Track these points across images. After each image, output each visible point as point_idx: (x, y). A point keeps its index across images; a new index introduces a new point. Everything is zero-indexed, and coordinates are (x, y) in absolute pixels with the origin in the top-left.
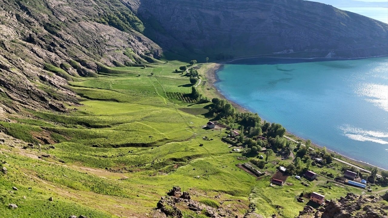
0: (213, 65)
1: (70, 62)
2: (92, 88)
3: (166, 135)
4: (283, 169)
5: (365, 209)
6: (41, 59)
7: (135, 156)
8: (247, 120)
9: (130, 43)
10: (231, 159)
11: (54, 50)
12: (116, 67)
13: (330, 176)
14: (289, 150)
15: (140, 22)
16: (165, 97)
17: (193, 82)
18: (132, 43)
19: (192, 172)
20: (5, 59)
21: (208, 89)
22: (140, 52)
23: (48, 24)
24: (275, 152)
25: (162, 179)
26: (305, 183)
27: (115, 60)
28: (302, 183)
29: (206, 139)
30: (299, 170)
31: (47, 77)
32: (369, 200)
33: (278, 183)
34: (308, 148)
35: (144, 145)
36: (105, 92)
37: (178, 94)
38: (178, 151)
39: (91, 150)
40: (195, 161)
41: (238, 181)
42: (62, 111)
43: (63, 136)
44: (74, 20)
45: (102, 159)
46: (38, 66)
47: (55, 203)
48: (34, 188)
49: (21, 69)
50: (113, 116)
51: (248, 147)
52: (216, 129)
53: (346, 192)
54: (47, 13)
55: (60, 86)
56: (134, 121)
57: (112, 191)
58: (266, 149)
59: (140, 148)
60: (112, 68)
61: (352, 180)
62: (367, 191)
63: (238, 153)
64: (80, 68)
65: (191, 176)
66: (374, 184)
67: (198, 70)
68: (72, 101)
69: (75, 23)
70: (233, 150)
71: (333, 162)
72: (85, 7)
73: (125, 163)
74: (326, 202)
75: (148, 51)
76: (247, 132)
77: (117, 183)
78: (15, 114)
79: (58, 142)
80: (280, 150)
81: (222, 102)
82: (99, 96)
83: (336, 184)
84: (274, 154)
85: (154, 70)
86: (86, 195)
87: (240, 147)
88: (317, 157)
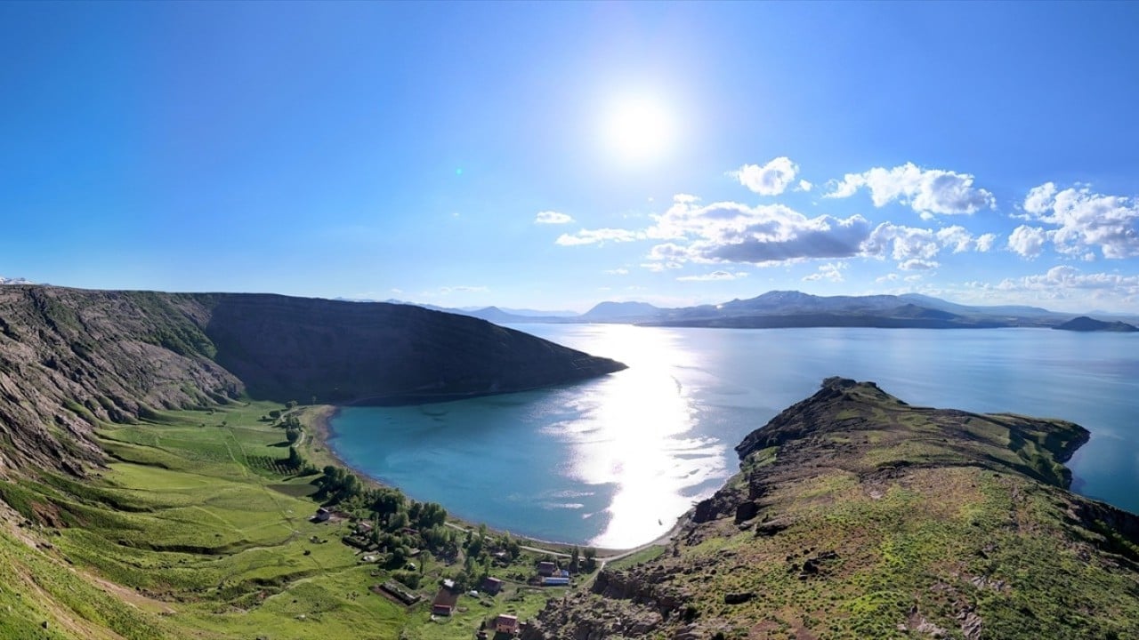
0: (324, 409)
1: (99, 399)
2: (128, 442)
3: (246, 533)
4: (449, 583)
5: (574, 619)
6: (61, 392)
7: (190, 570)
8: (384, 501)
9: (191, 374)
10: (360, 576)
11: (80, 379)
12: (166, 410)
13: (521, 578)
14: (455, 547)
15: (208, 343)
16: (246, 465)
17: (292, 438)
18: (195, 374)
19: (291, 608)
20: (16, 388)
21: (317, 451)
22: (207, 387)
23: (76, 343)
24: (434, 554)
25: (236, 621)
26: (486, 601)
27: (167, 400)
28: (482, 603)
29: (315, 540)
30: (475, 580)
31: (65, 418)
32: (576, 601)
33: (441, 612)
34: (482, 537)
35: (206, 551)
36: (146, 451)
37: (267, 460)
38: (268, 566)
39: (115, 550)
40: (296, 585)
41: (374, 619)
42: (79, 476)
43: (75, 517)
44: (111, 339)
45: (133, 569)
46: (56, 402)
47: (50, 634)
48: (24, 595)
49: (34, 404)
50: (157, 492)
51: (389, 550)
52: (332, 522)
53: (545, 599)
54: (77, 329)
55: (82, 433)
56: (191, 504)
57: (145, 634)
58: (418, 551)
59: (199, 557)
60: (161, 411)
61: (550, 575)
62: (571, 588)
63: (372, 563)
64: (112, 409)
65: (289, 615)
66: (579, 573)
67: (299, 417)
68: (95, 461)
69: (112, 342)
70: (363, 559)
71: (522, 554)
72: (129, 320)
73: (172, 582)
74: (521, 626)
75: (220, 387)
76: (385, 522)
77: (154, 621)
78: (16, 472)
79: (67, 526)
80: (441, 549)
81: (341, 472)
82: (137, 457)
83: (530, 590)
84: (432, 558)
85: (228, 417)
86: (100, 633)
87: (375, 552)
88: (498, 551)
